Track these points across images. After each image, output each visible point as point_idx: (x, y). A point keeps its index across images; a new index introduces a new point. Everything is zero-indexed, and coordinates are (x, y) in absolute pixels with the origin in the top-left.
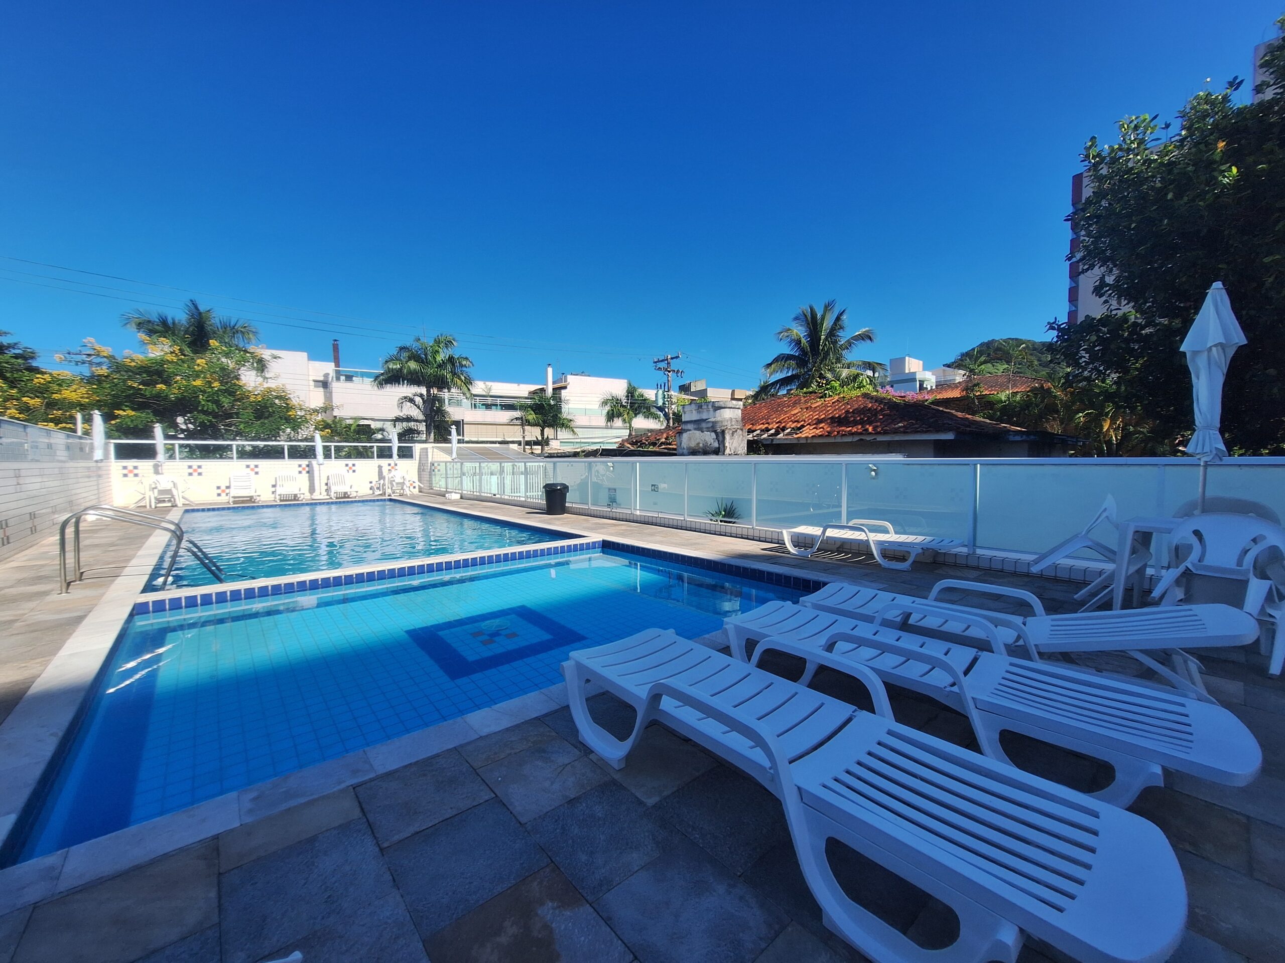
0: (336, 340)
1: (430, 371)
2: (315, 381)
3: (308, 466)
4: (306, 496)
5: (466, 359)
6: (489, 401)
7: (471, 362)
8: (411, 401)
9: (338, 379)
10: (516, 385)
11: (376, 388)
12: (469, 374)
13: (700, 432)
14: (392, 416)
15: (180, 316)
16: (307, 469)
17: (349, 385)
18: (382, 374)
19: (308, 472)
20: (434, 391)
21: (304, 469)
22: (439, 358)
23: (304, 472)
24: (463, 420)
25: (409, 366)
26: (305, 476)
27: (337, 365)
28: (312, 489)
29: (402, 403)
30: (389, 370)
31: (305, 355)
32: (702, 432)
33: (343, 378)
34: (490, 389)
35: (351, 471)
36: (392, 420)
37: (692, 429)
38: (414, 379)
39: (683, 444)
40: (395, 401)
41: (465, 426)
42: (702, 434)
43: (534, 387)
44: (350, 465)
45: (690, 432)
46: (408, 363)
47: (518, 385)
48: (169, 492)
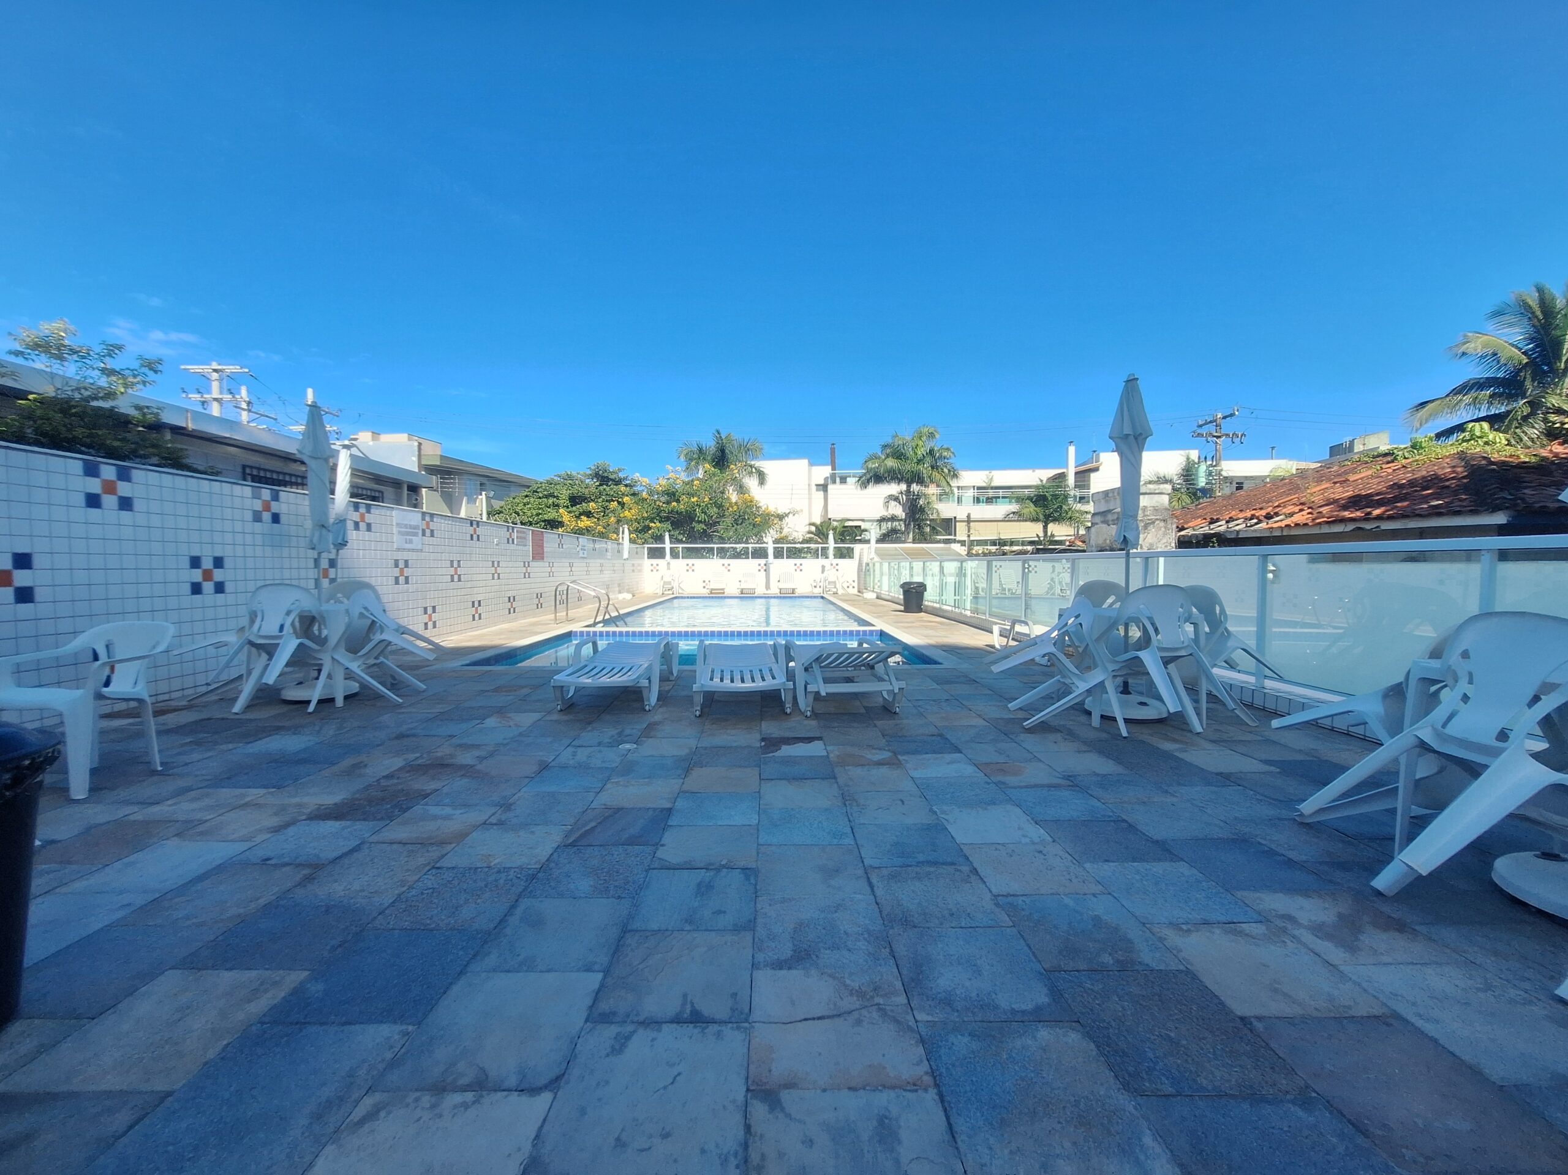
0: (833, 444)
1: (908, 467)
2: (817, 485)
3: (765, 565)
4: (761, 590)
5: (948, 449)
6: (991, 493)
7: (953, 453)
8: (896, 499)
9: (834, 482)
10: (1030, 472)
11: (859, 487)
12: (953, 465)
13: (1106, 525)
14: (878, 517)
16: (765, 567)
17: (843, 486)
18: (865, 474)
19: (765, 570)
20: (915, 487)
21: (762, 568)
22: (921, 452)
23: (762, 570)
24: (955, 518)
25: (886, 465)
26: (763, 573)
27: (834, 469)
28: (768, 587)
29: (888, 502)
30: (869, 470)
31: (805, 462)
32: (1109, 525)
33: (838, 480)
34: (991, 479)
35: (798, 570)
36: (878, 521)
37: (1098, 522)
38: (893, 476)
39: (1091, 541)
40: (881, 501)
41: (957, 524)
42: (1108, 528)
43: (1052, 473)
44: (798, 565)
45: (1098, 526)
46: (886, 462)
47: (1034, 471)
48: (669, 583)
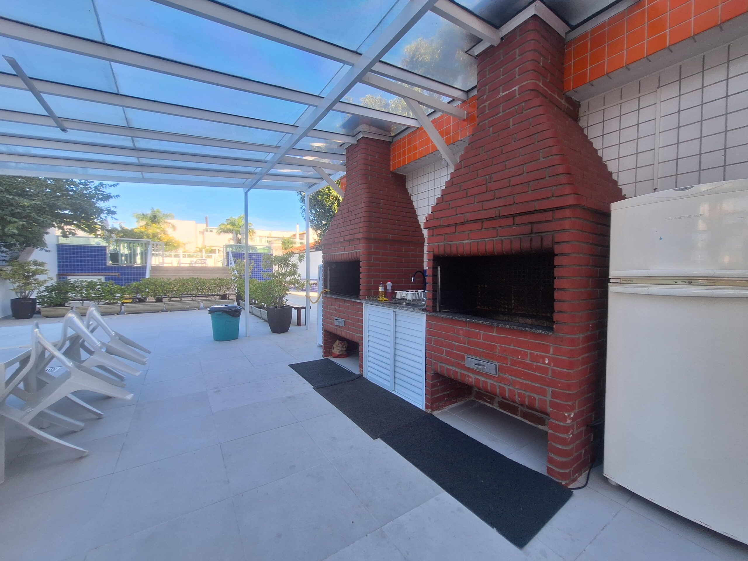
0: (206, 217)
1: (236, 228)
2: (199, 232)
8: (232, 239)
11: (217, 234)
15: (149, 213)
17: (211, 233)
18: (219, 230)
25: (227, 227)
27: (207, 226)
29: (229, 240)
30: (221, 228)
33: (209, 230)
38: (230, 231)
